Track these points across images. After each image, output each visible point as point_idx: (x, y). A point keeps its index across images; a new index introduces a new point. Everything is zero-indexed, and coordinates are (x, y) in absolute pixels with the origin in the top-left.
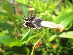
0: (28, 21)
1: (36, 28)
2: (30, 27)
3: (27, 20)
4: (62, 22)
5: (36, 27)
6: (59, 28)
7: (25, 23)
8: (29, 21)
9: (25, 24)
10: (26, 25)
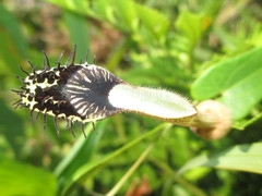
0: (45, 85)
1: (83, 118)
2: (51, 113)
3: (41, 81)
4: (227, 94)
5: (80, 112)
6: (208, 119)
7: (28, 91)
8: (51, 81)
9: (30, 99)
10: (33, 103)
